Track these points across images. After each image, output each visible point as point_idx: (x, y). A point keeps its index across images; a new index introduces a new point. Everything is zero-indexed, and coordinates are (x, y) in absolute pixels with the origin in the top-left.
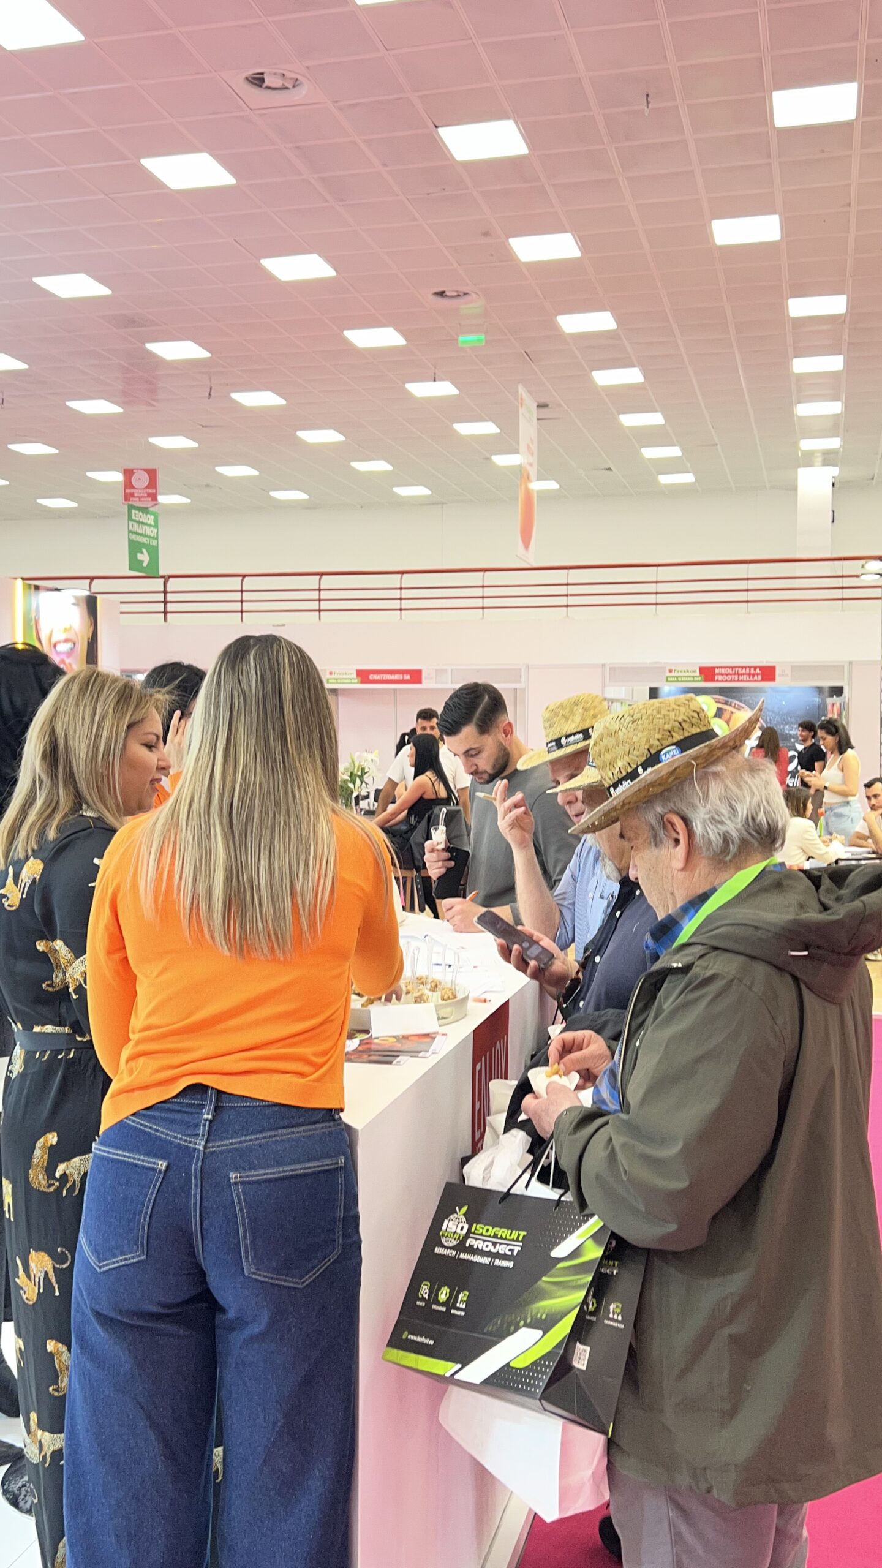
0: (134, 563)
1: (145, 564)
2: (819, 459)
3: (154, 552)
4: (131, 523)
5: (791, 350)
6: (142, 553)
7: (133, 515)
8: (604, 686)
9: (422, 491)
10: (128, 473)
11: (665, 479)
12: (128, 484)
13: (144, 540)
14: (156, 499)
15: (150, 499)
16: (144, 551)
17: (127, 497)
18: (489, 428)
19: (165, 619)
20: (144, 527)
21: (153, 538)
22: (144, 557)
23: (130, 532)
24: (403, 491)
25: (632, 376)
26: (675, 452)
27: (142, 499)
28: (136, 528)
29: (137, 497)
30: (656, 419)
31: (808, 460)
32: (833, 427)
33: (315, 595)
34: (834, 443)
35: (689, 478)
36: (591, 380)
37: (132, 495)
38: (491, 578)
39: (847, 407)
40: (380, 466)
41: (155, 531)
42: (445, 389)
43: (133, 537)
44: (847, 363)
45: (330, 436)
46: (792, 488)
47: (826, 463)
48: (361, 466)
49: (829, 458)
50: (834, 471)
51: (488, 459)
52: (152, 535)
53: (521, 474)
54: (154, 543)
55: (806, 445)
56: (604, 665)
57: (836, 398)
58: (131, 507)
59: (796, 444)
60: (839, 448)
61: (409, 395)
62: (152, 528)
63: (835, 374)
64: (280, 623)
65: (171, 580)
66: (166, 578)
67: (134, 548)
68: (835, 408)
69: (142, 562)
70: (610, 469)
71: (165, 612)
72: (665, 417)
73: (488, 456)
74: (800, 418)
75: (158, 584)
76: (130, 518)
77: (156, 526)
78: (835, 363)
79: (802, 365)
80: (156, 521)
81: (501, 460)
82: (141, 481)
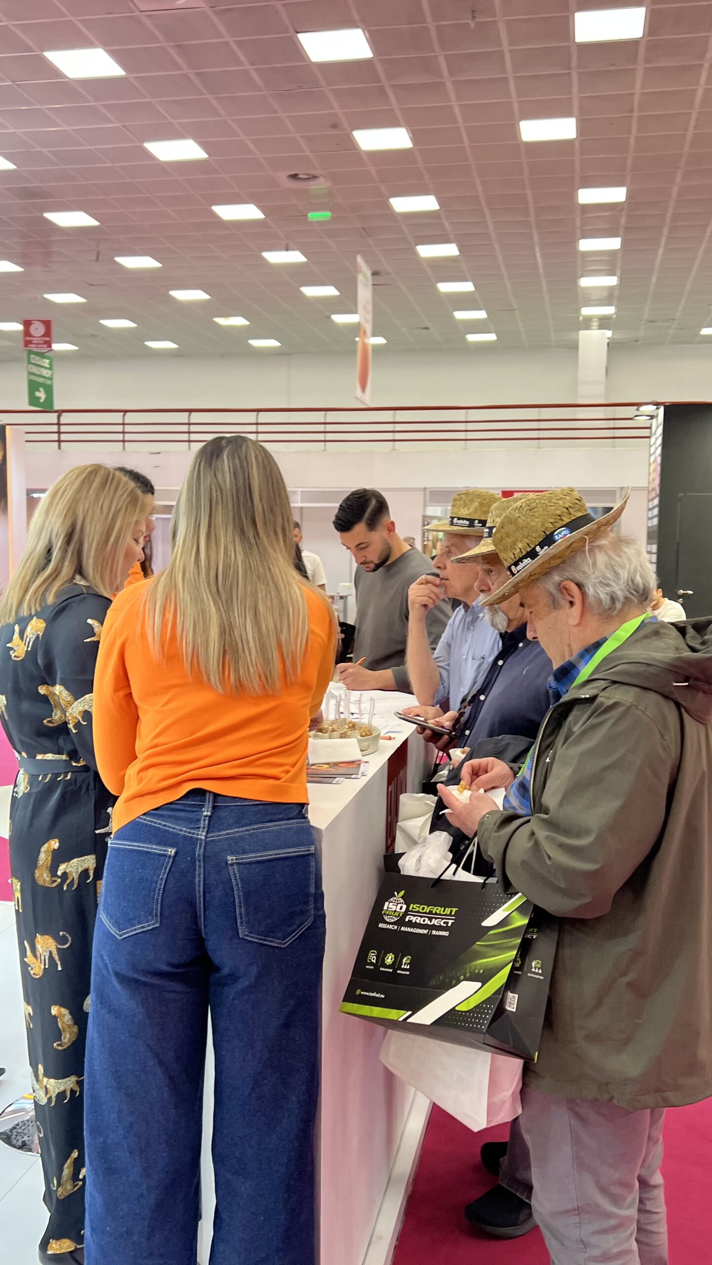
0: (33, 400)
1: (42, 401)
2: (595, 324)
3: (49, 390)
4: (31, 366)
5: (578, 232)
6: (40, 391)
7: (31, 359)
8: (425, 506)
9: (273, 343)
10: (27, 324)
11: (472, 338)
12: (27, 333)
13: (41, 380)
14: (50, 346)
15: (45, 346)
16: (41, 389)
17: (27, 343)
18: (330, 291)
19: (59, 448)
20: (42, 369)
21: (48, 378)
22: (41, 395)
23: (30, 373)
24: (256, 343)
25: (450, 250)
26: (482, 315)
27: (40, 346)
28: (34, 370)
29: (34, 344)
30: (467, 287)
31: (587, 323)
32: (609, 297)
33: (185, 428)
34: (610, 310)
35: (492, 337)
36: (415, 253)
37: (30, 342)
38: (332, 417)
39: (621, 280)
40: (239, 321)
41: (50, 372)
42: (295, 257)
43: (32, 377)
44: (623, 243)
45: (198, 295)
46: (574, 347)
47: (601, 327)
48: (222, 321)
49: (604, 323)
50: (609, 333)
51: (329, 317)
52: (47, 376)
53: (356, 329)
54: (49, 382)
55: (586, 311)
56: (425, 489)
57: (611, 273)
58: (30, 352)
59: (578, 311)
60: (613, 314)
61: (265, 263)
62: (47, 371)
63: (612, 253)
64: (157, 451)
65: (64, 414)
66: (60, 412)
67: (33, 386)
68: (612, 281)
69: (39, 398)
70: (427, 328)
71: (59, 441)
72: (475, 286)
73: (327, 314)
74: (584, 289)
75: (52, 418)
76: (29, 363)
77: (50, 369)
78: (614, 243)
79: (586, 245)
80: (50, 364)
81: (339, 319)
82: (38, 330)
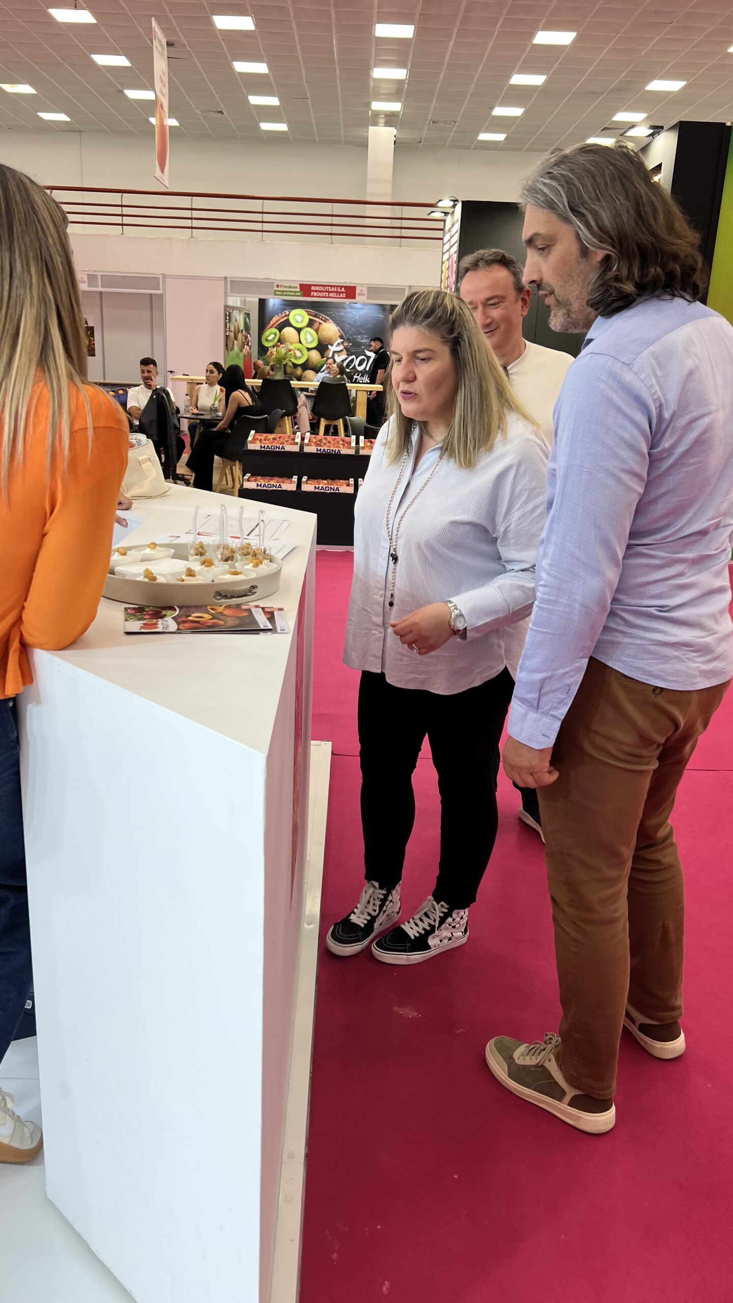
5: (375, 15)
9: (62, 117)
11: (265, 126)
18: (121, 61)
24: (47, 116)
25: (246, 23)
26: (275, 101)
30: (262, 68)
32: (398, 90)
34: (396, 107)
36: (211, 24)
38: (128, 199)
39: (411, 74)
40: (24, 89)
42: (84, 17)
44: (416, 32)
46: (363, 144)
47: (388, 124)
48: (10, 88)
49: (391, 119)
50: (395, 132)
51: (122, 92)
55: (376, 106)
57: (400, 64)
59: (368, 105)
60: (400, 111)
61: (52, 21)
63: (405, 43)
68: (401, 74)
72: (269, 68)
73: (121, 89)
74: (376, 80)
78: (407, 31)
79: (381, 30)
81: (133, 94)
